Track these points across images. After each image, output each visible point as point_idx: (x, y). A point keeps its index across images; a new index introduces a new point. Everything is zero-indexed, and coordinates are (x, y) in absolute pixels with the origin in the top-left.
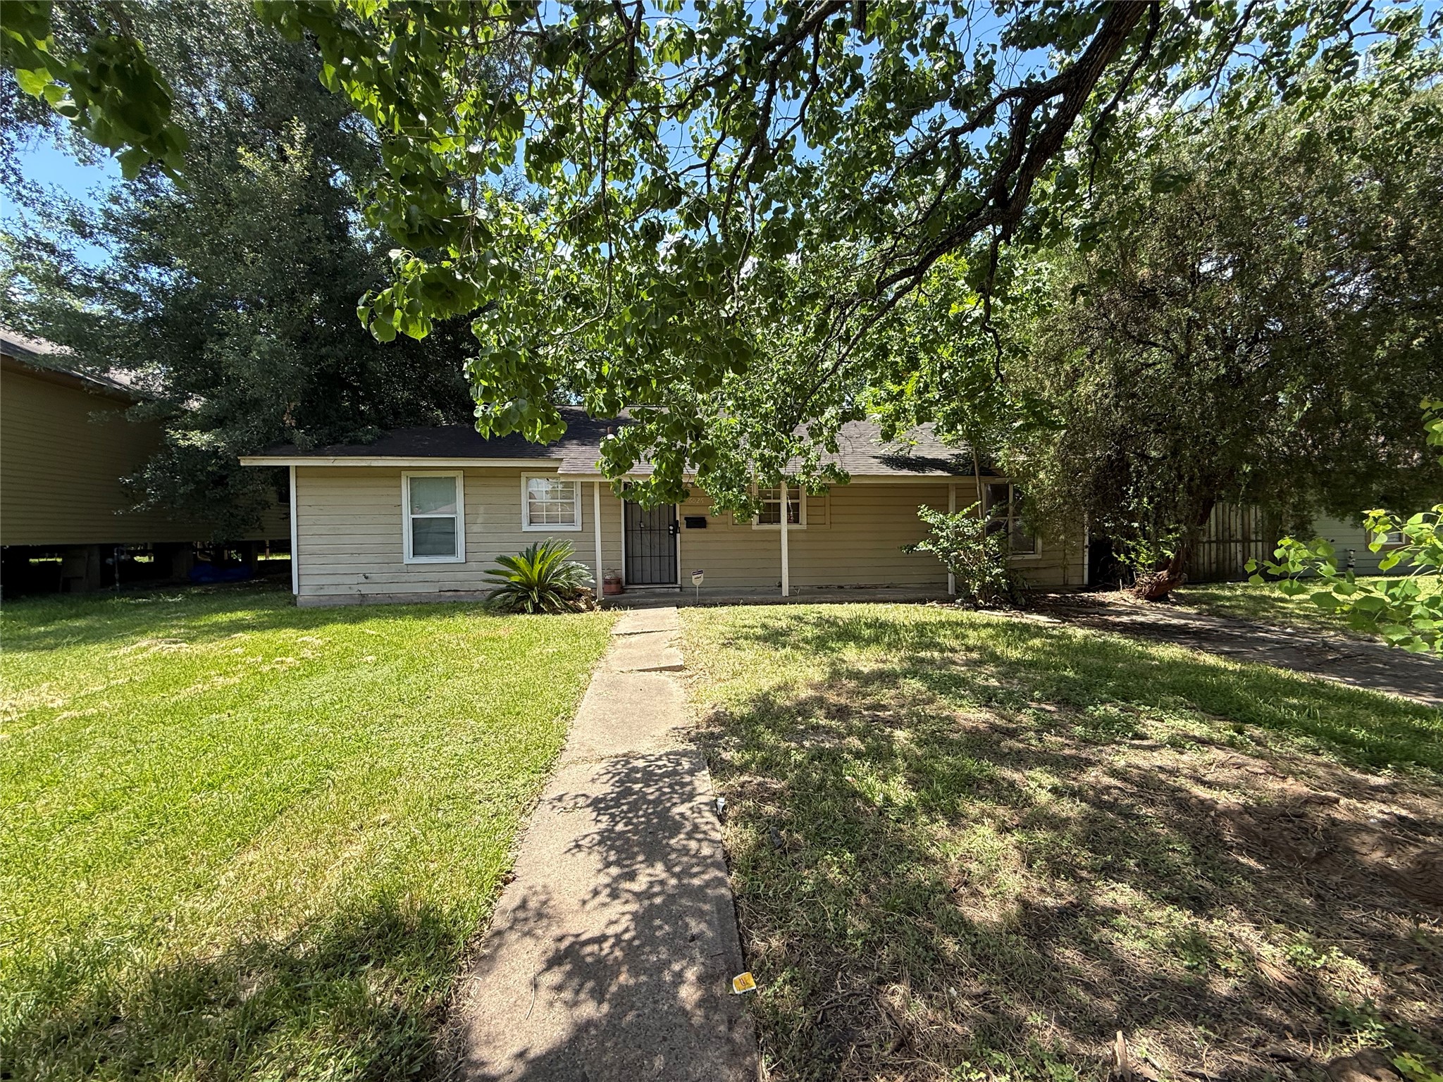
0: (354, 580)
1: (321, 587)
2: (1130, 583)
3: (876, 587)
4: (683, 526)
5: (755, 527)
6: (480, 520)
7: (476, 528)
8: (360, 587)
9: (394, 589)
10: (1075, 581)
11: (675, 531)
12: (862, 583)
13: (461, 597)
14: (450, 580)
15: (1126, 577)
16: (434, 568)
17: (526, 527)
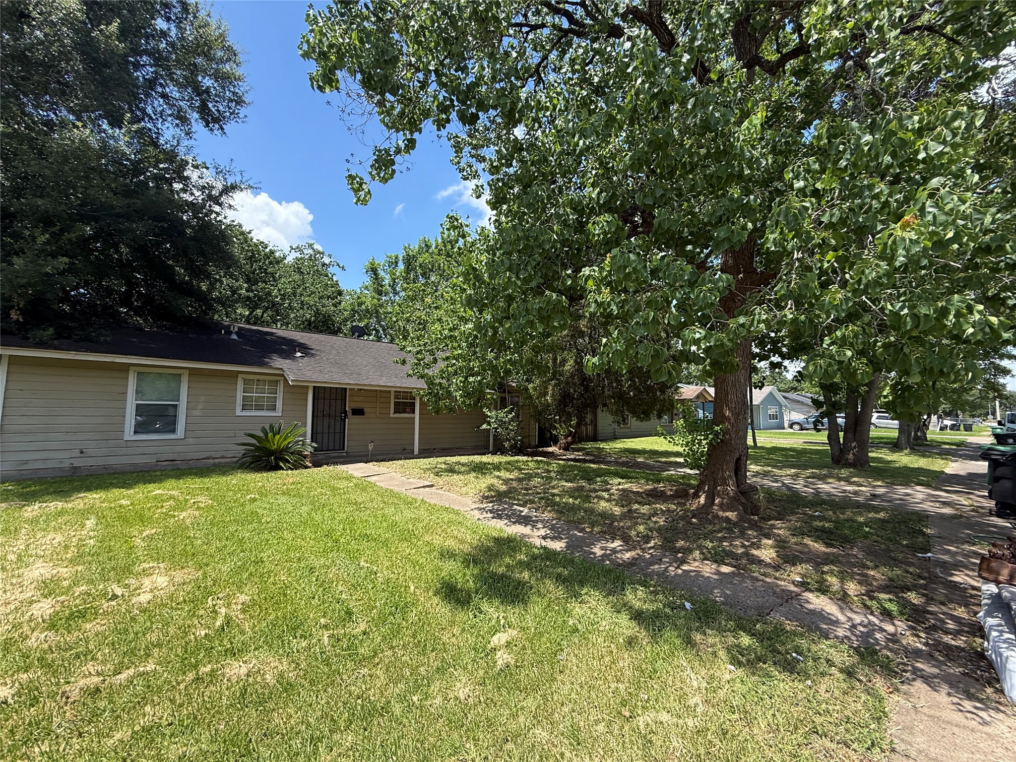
0: (67, 455)
1: (26, 462)
2: (555, 444)
3: (451, 449)
4: (349, 414)
5: (392, 415)
6: (200, 407)
7: (195, 413)
8: (72, 461)
9: (111, 461)
10: (533, 443)
11: (345, 417)
12: (445, 447)
13: (177, 465)
14: (167, 453)
15: (555, 441)
16: (154, 443)
17: (239, 412)
